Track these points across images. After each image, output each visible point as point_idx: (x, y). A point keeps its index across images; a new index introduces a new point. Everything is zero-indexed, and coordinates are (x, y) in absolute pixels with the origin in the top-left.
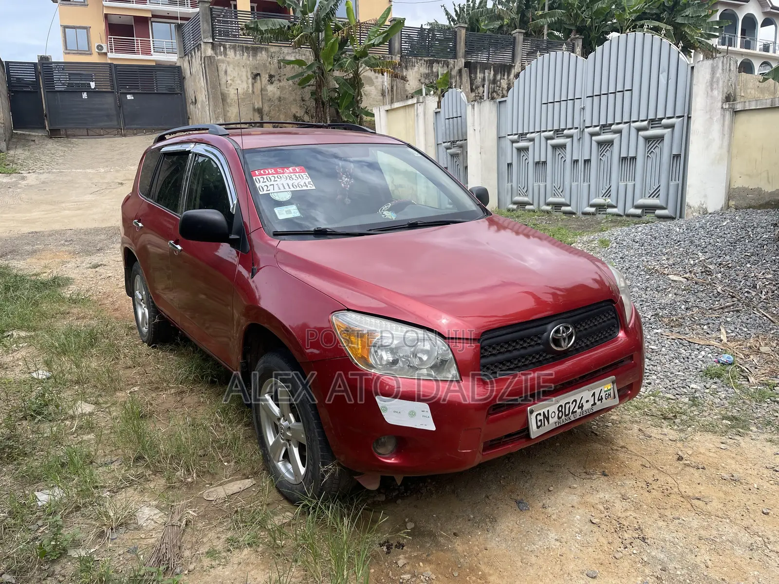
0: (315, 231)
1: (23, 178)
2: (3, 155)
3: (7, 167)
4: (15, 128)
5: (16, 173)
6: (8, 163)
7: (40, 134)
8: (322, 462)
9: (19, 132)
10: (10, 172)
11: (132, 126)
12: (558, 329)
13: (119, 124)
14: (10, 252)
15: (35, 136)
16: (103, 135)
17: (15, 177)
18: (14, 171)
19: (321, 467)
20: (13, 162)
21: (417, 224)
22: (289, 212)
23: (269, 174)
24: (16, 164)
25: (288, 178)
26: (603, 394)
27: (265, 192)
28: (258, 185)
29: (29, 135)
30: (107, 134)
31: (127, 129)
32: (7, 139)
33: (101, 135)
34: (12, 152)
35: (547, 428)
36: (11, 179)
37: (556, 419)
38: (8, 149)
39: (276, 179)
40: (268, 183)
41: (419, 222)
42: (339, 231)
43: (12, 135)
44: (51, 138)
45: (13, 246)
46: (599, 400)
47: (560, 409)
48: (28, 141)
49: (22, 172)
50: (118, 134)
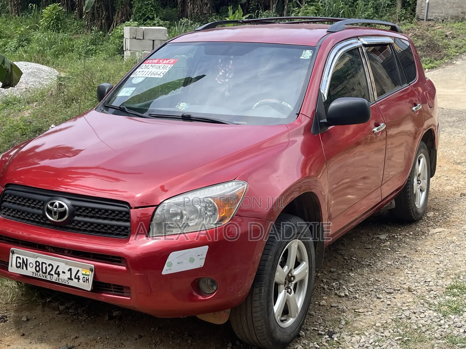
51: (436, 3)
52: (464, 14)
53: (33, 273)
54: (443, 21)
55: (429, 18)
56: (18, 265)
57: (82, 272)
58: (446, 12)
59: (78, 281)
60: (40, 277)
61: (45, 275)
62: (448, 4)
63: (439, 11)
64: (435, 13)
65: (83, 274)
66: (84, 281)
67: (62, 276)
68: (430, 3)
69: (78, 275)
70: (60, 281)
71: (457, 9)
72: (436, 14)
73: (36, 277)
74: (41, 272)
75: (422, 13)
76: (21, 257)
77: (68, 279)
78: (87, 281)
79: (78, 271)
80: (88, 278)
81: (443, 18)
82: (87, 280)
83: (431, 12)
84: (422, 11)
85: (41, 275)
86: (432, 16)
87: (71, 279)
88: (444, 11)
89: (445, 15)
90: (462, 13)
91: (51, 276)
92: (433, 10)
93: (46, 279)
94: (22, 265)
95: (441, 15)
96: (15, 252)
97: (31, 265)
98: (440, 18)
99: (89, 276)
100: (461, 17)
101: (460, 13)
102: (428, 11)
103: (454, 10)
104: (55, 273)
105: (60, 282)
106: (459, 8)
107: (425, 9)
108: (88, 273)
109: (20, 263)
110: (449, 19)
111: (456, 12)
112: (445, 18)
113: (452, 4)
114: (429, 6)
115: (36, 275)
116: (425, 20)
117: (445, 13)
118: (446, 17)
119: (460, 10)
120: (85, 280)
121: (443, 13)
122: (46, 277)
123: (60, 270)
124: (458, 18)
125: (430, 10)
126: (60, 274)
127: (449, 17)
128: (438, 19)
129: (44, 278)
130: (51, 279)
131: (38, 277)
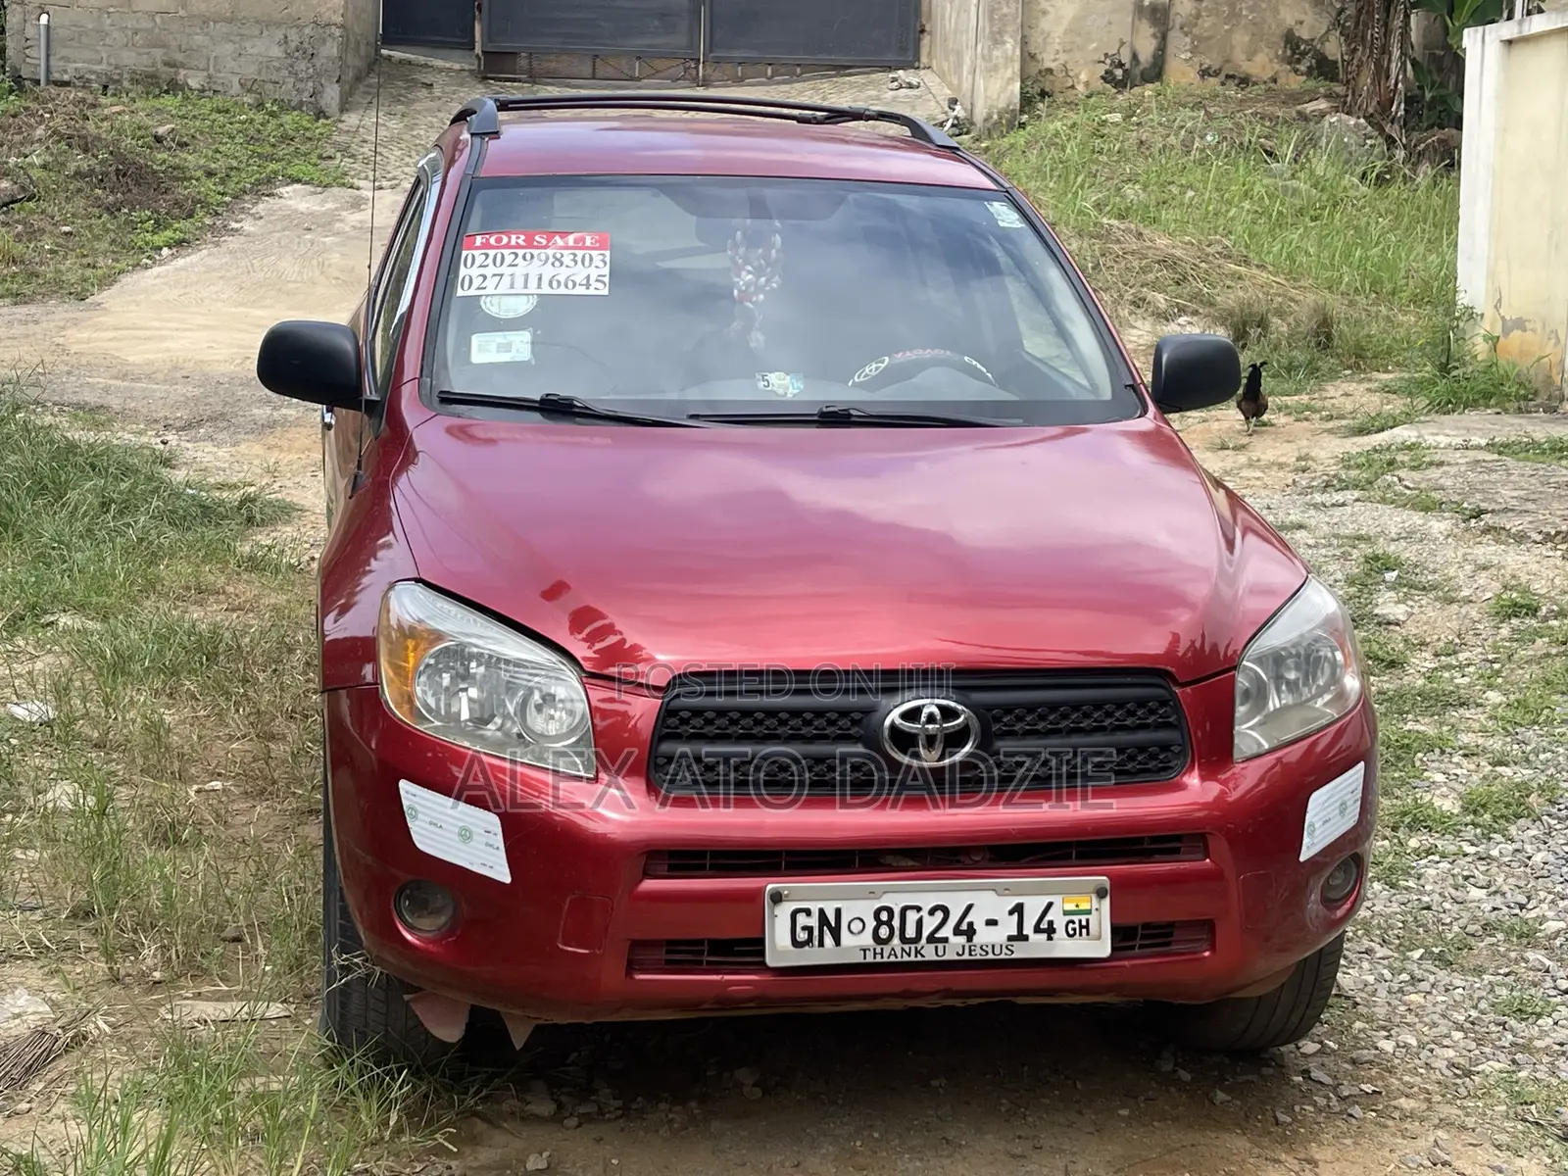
0: (543, 401)
1: (356, 205)
2: (325, 125)
3: (324, 164)
4: (388, 39)
5: (344, 185)
6: (330, 151)
7: (457, 66)
8: (341, 943)
9: (397, 54)
10: (326, 180)
11: (736, 54)
12: (918, 711)
13: (693, 44)
14: (210, 419)
15: (441, 70)
16: (639, 79)
17: (335, 200)
18: (341, 180)
19: (335, 956)
20: (345, 150)
21: (850, 415)
22: (506, 347)
23: (508, 246)
24: (353, 156)
25: (551, 260)
26: (1055, 916)
27: (473, 292)
28: (463, 271)
29: (426, 65)
30: (648, 77)
31: (718, 61)
32: (350, 75)
33: (632, 79)
34: (352, 119)
35: (826, 954)
36: (324, 201)
37: (867, 939)
38: (344, 108)
39: (519, 260)
40: (489, 271)
41: (853, 412)
42: (600, 408)
43: (374, 63)
44: (486, 78)
45: (226, 404)
46: (1037, 930)
47: (884, 916)
48: (413, 84)
49: (361, 183)
50: (683, 78)
51: (74, 29)
52: (173, 70)
53: (865, 950)
54: (105, 87)
55: (56, 76)
56: (802, 936)
57: (1062, 905)
58: (112, 61)
59: (1050, 938)
60: (893, 959)
61: (913, 946)
62: (116, 34)
63: (88, 54)
64: (75, 62)
65: (1066, 913)
66: (1071, 932)
67: (984, 936)
68: (52, 24)
69: (1048, 917)
70: (979, 951)
71: (147, 50)
72: (79, 65)
73: (878, 959)
74: (896, 941)
75: (28, 60)
76: (814, 907)
77: (1011, 938)
78: (1084, 931)
79: (1050, 905)
80: (1088, 921)
81: (104, 80)
82: (1081, 927)
83: (58, 56)
84: (27, 51)
85: (899, 952)
86: (66, 72)
87: (1021, 937)
88: (104, 55)
89: (112, 68)
90: (166, 64)
91: (940, 946)
92: (64, 52)
93: (919, 958)
94: (816, 933)
95: (98, 68)
96: (787, 896)
97: (856, 926)
98: (93, 77)
99: (1089, 912)
100: (163, 76)
101: (159, 65)
102: (52, 52)
103: (139, 54)
104: (957, 931)
105: (978, 957)
106: (154, 47)
107: (39, 46)
108: (1084, 906)
109: (809, 929)
110: (126, 84)
111: (146, 60)
112: (111, 79)
113: (130, 33)
114: (51, 38)
115: (875, 954)
116: (42, 82)
117: (109, 64)
118: (116, 77)
119: (158, 54)
120: (1074, 929)
121: (101, 62)
122: (917, 952)
123: (977, 918)
124: (154, 81)
125: (59, 51)
126: (974, 932)
127: (125, 76)
128: (89, 81)
129: (912, 958)
130: (940, 953)
131: (885, 960)
